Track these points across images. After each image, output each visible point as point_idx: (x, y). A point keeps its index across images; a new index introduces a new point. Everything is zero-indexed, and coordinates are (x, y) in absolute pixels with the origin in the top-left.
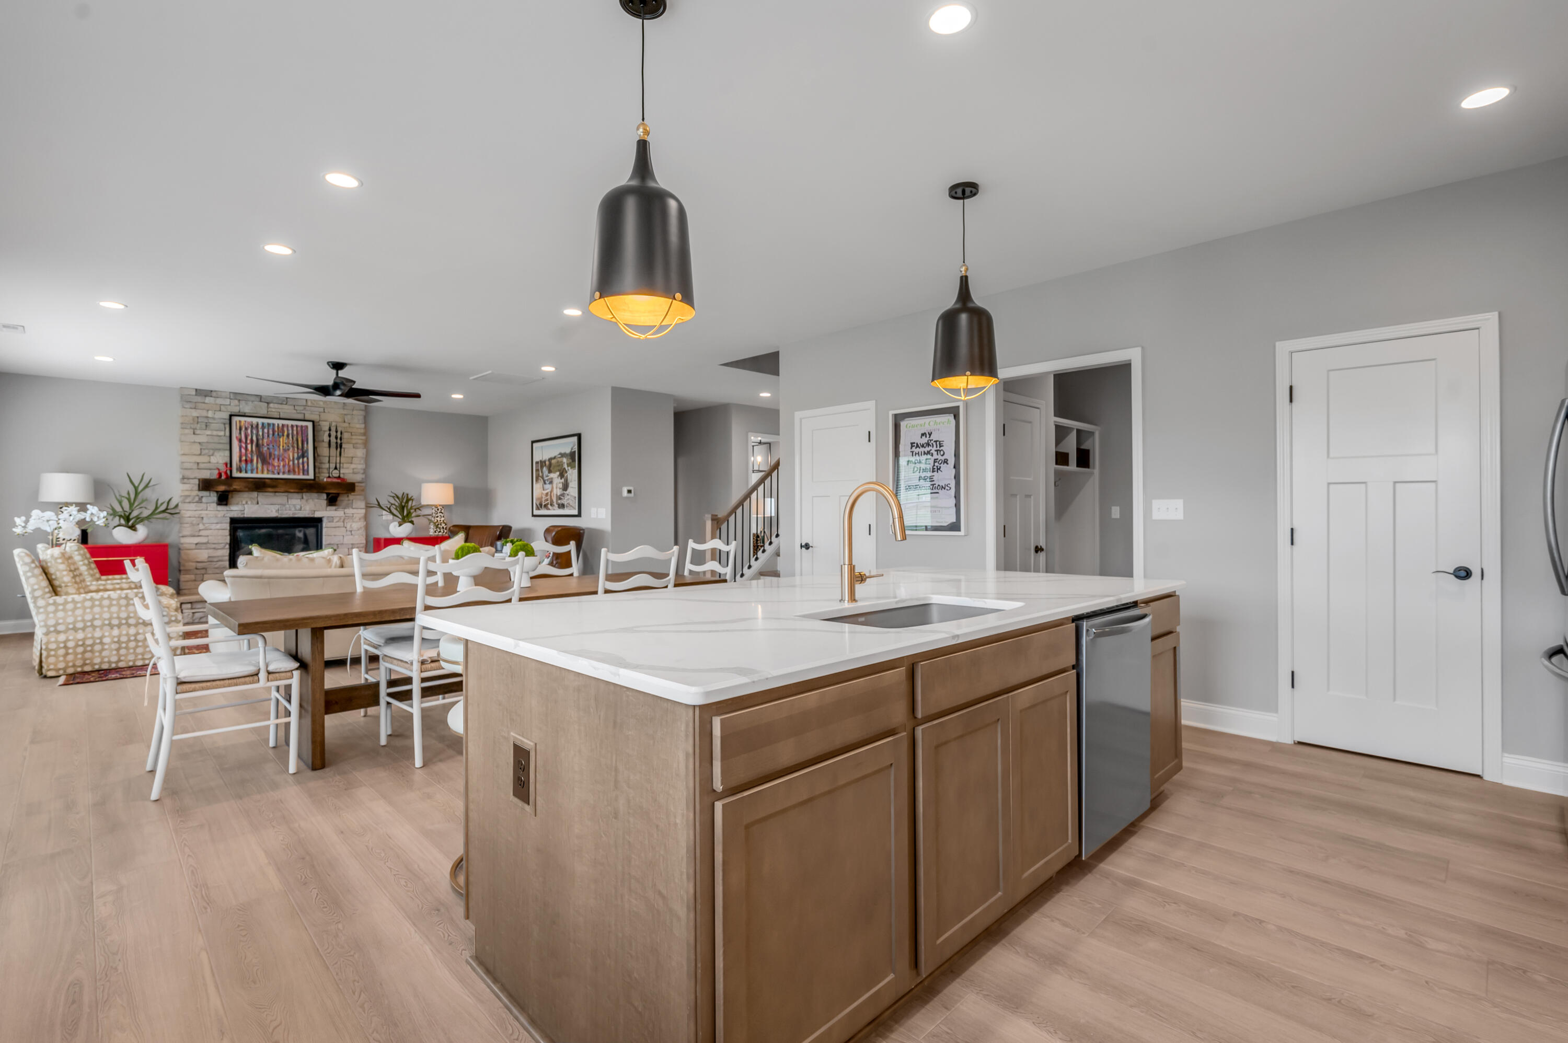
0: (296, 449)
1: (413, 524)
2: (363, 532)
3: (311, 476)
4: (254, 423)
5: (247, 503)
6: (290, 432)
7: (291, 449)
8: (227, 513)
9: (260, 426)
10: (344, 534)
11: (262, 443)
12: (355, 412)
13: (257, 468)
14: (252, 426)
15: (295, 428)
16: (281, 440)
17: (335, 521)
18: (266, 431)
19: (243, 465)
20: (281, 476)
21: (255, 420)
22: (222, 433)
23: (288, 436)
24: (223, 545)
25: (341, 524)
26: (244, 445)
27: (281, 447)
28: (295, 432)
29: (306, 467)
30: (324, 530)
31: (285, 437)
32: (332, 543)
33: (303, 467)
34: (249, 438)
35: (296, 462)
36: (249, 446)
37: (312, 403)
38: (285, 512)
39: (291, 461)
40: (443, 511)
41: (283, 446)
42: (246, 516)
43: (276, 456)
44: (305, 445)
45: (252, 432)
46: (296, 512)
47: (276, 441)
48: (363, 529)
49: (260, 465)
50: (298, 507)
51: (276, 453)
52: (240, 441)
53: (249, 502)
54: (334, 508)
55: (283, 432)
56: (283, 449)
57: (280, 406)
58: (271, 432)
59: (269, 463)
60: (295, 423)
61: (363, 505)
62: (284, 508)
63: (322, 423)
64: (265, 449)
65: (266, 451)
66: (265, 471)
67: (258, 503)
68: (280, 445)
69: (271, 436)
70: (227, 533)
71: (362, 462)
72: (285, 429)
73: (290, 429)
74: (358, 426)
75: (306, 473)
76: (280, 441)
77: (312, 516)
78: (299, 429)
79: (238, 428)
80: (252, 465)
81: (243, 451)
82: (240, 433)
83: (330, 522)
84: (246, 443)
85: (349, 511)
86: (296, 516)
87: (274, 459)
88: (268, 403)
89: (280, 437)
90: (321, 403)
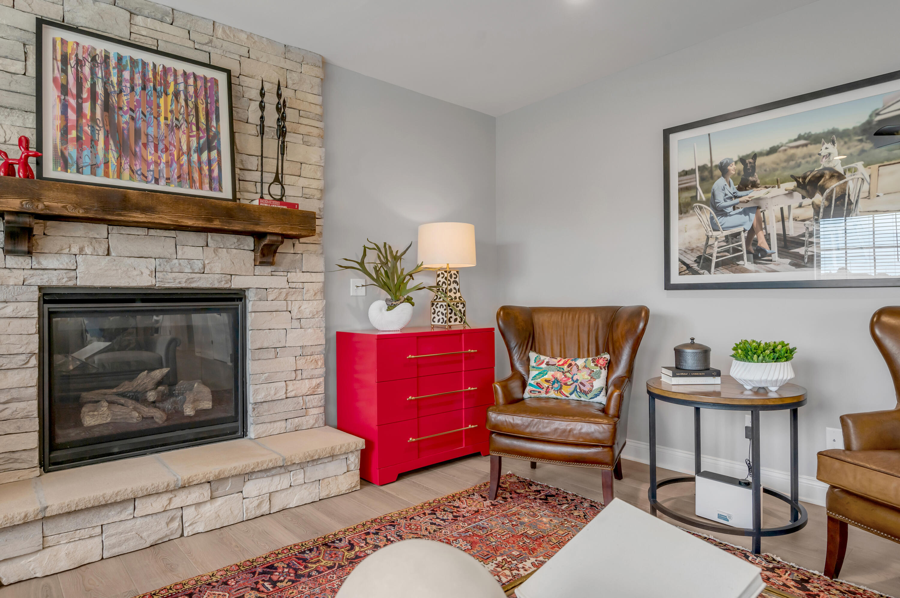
0: (194, 128)
1: (413, 305)
2: (319, 321)
3: (227, 193)
4: (98, 52)
5: (81, 250)
6: (182, 87)
7: (184, 127)
8: (32, 276)
9: (113, 62)
10: (288, 327)
11: (118, 102)
12: (305, 68)
13: (106, 163)
14: (94, 59)
15: (191, 81)
16: (162, 101)
17: (270, 298)
18: (126, 75)
19: (72, 150)
20: (162, 187)
21: (101, 46)
22: (18, 67)
23: (176, 94)
24: (23, 357)
25: (282, 305)
26: (73, 102)
27: (162, 119)
28: (191, 90)
29: (216, 174)
30: (250, 318)
31: (170, 97)
32: (265, 345)
33: (211, 171)
34: (87, 85)
35: (195, 157)
36: (87, 107)
37: (224, 31)
38: (170, 276)
39: (183, 153)
40: (457, 280)
41: (166, 119)
42: (79, 283)
43: (151, 139)
44: (214, 123)
45: (93, 73)
46: (194, 275)
47: (149, 103)
48: (321, 314)
49: (113, 156)
50: (198, 265)
51: (151, 131)
52: (64, 89)
53: (88, 250)
54: (268, 269)
55: (166, 85)
56: (167, 125)
57: (158, 25)
58: (138, 81)
59: (135, 154)
60: (190, 68)
61: (319, 263)
62: (168, 268)
63: (246, 81)
64: (126, 118)
65: (126, 123)
66: (126, 173)
67: (108, 254)
68: (159, 115)
69: (138, 89)
70: (32, 326)
71: (319, 175)
72: (171, 79)
73: (181, 80)
74: (311, 98)
75: (215, 185)
76: (159, 107)
77: (227, 286)
78: (199, 83)
79: (59, 57)
80: (95, 154)
81: (72, 116)
82: (64, 71)
83: (260, 300)
84: (79, 96)
85: (296, 276)
86: (194, 285)
87: (145, 145)
88: (131, 13)
89: (159, 97)
90: (243, 37)
